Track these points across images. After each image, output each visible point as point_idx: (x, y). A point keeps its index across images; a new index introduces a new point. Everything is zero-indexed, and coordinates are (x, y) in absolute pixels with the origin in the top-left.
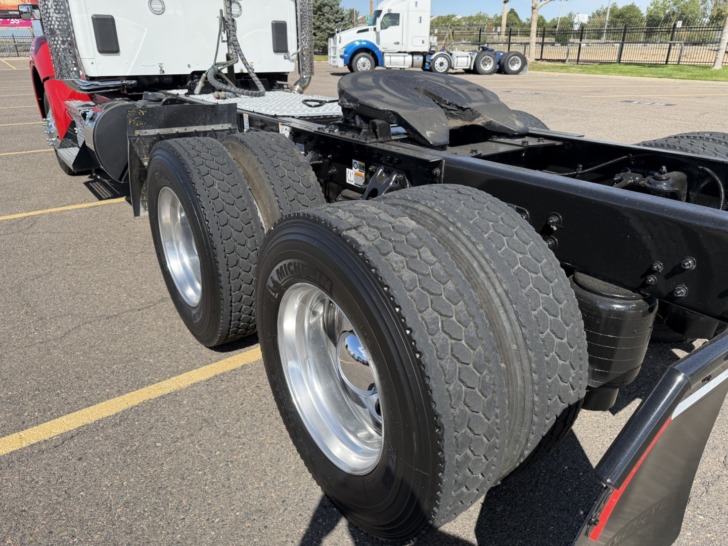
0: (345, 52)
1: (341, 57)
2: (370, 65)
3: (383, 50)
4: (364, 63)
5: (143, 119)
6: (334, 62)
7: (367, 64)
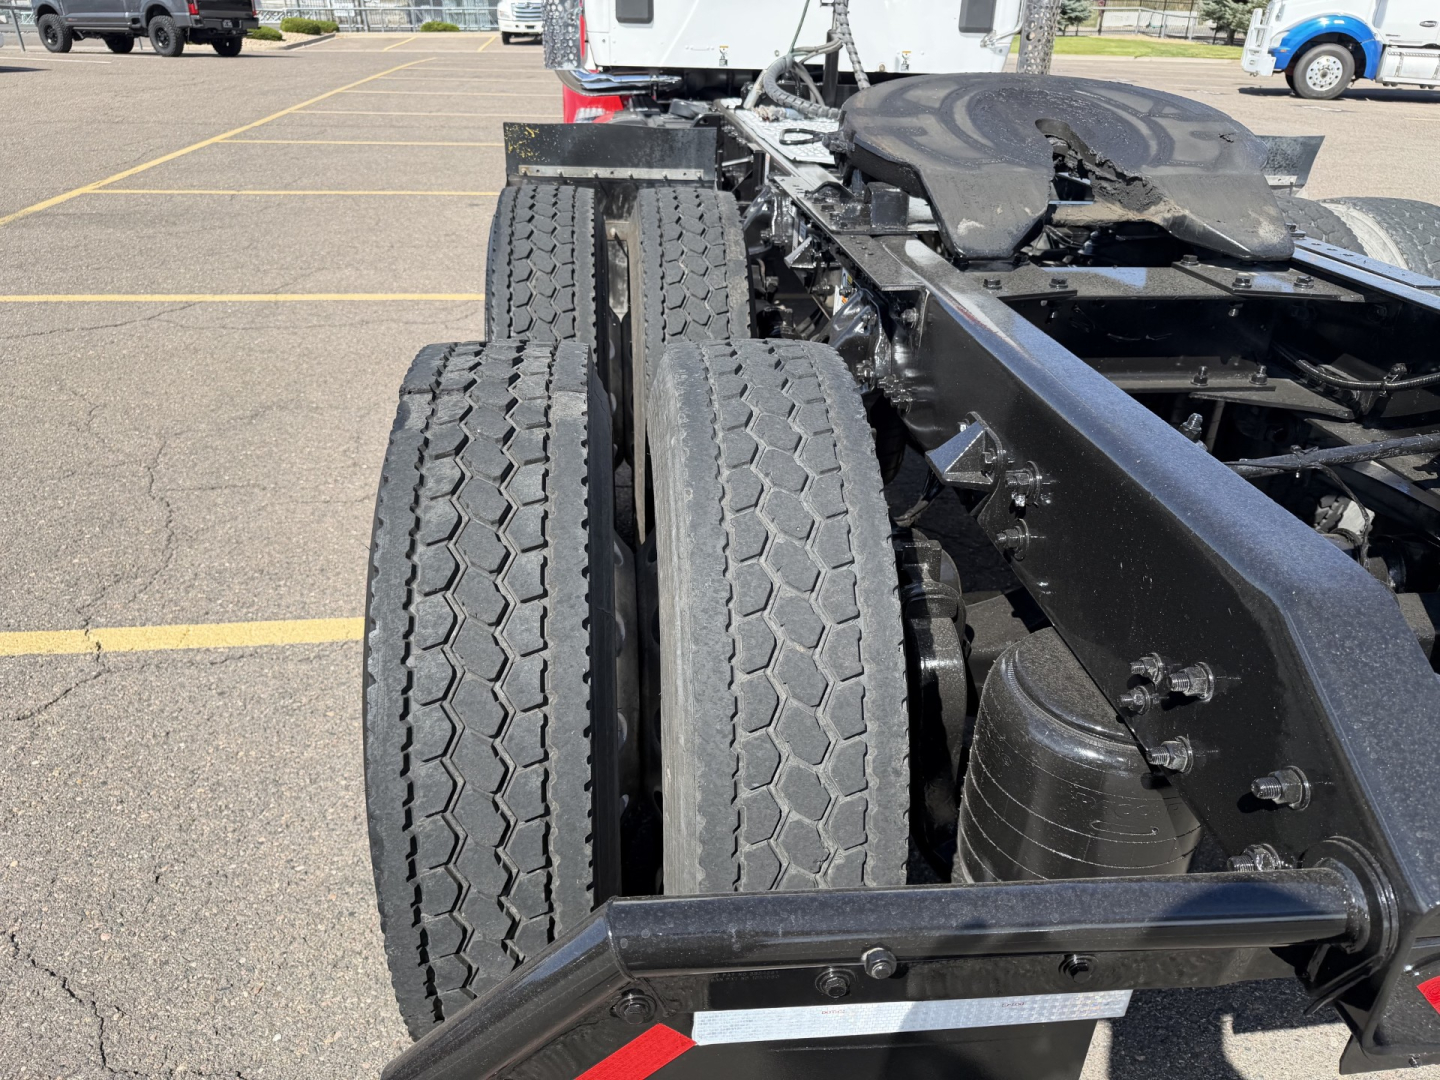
0: (1284, 42)
1: (1272, 52)
2: (1340, 73)
3: (1385, 41)
4: (1326, 68)
5: (533, 144)
6: (1252, 62)
7: (1335, 71)
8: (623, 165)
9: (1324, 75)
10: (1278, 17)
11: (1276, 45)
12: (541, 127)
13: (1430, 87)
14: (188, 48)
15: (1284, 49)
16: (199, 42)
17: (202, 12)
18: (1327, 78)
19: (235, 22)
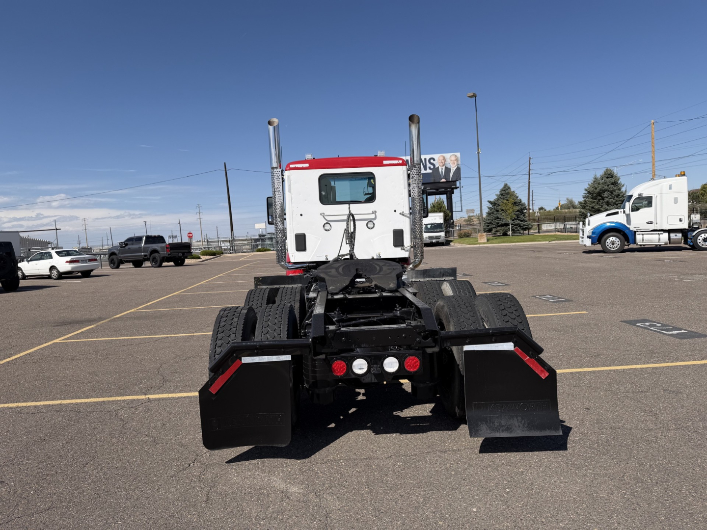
1: (589, 237)
2: (620, 243)
3: (635, 230)
4: (613, 241)
5: (260, 281)
6: (582, 241)
7: (617, 242)
8: (282, 284)
9: (613, 244)
10: (589, 224)
11: (590, 234)
12: (263, 277)
13: (660, 245)
14: (165, 264)
15: (594, 236)
16: (168, 262)
17: (171, 251)
18: (615, 245)
19: (183, 254)
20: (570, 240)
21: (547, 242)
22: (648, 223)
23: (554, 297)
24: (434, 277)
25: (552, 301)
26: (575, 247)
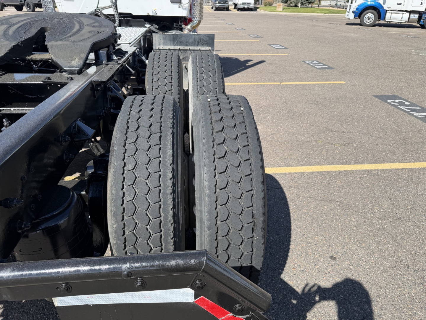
0: (357, 9)
1: (353, 12)
2: (373, 19)
3: (387, 9)
4: (370, 17)
6: (348, 15)
7: (372, 18)
9: (369, 19)
10: (355, 2)
11: (355, 10)
13: (401, 23)
15: (357, 11)
18: (370, 20)
20: (339, 13)
21: (323, 14)
22: (398, 4)
23: (320, 63)
24: (187, 45)
25: (317, 67)
26: (341, 19)
